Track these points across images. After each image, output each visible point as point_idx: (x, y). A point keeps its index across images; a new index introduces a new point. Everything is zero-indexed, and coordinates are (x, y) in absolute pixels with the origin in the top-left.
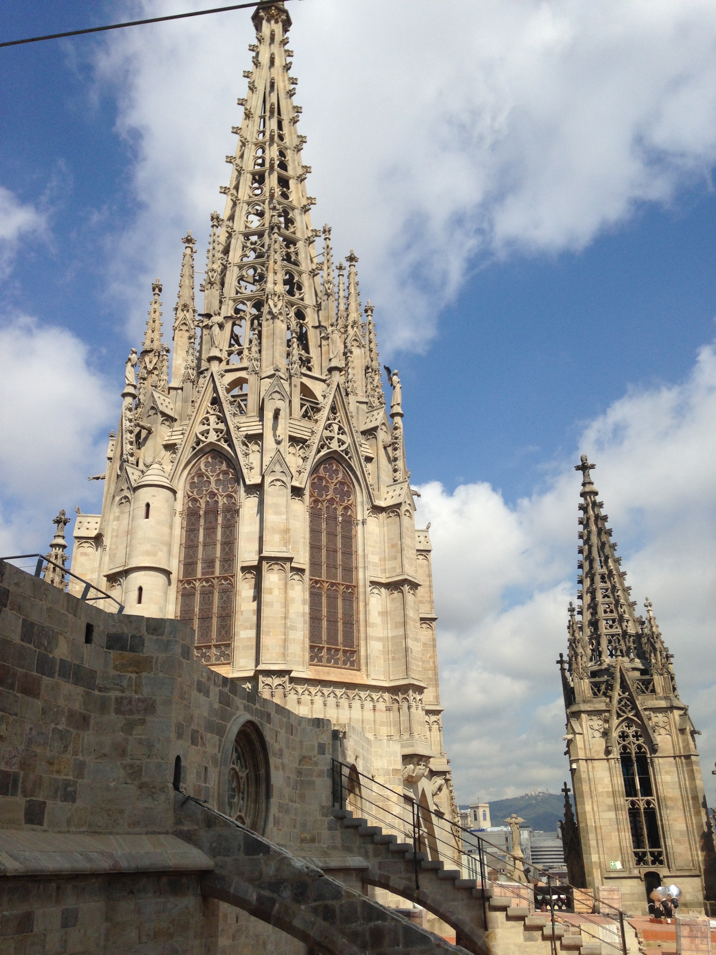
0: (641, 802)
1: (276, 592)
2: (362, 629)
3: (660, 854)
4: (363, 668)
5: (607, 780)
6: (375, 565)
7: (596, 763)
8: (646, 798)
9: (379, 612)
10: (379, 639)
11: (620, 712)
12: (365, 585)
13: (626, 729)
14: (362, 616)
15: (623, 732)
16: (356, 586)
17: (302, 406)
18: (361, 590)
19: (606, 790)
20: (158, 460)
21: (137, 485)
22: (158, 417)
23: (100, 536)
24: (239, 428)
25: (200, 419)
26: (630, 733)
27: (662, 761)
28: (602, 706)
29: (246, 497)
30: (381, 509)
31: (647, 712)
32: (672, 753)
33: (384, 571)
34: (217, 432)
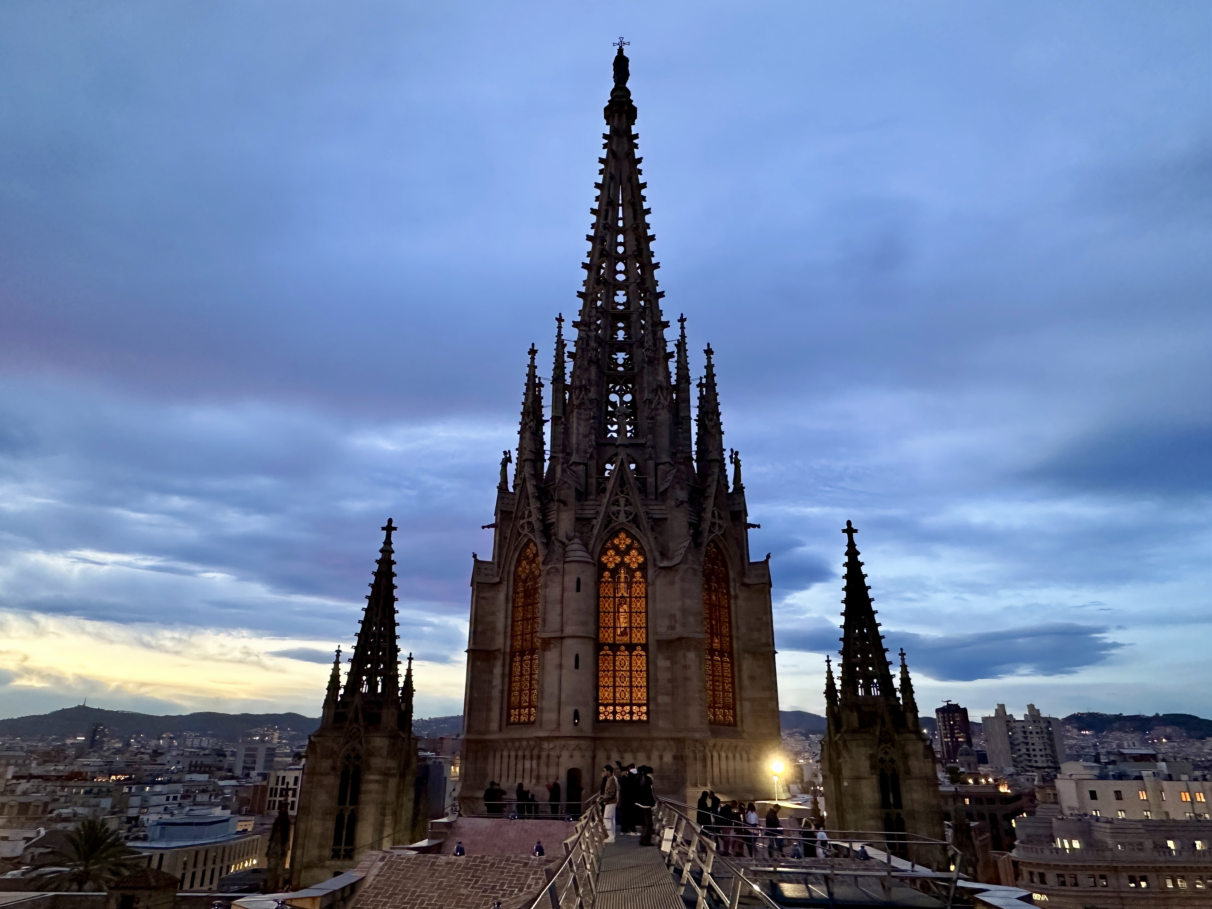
0: (893, 813)
5: (869, 796)
6: (744, 634)
7: (863, 782)
8: (897, 811)
9: (749, 676)
10: (749, 700)
11: (881, 742)
12: (738, 654)
13: (884, 756)
15: (882, 758)
19: (868, 803)
20: (577, 534)
21: (567, 560)
22: (572, 493)
23: (500, 583)
24: (647, 513)
25: (612, 499)
26: (888, 757)
27: (910, 781)
28: (868, 736)
29: (657, 577)
30: (747, 586)
31: (902, 743)
32: (918, 775)
33: (750, 640)
34: (627, 514)
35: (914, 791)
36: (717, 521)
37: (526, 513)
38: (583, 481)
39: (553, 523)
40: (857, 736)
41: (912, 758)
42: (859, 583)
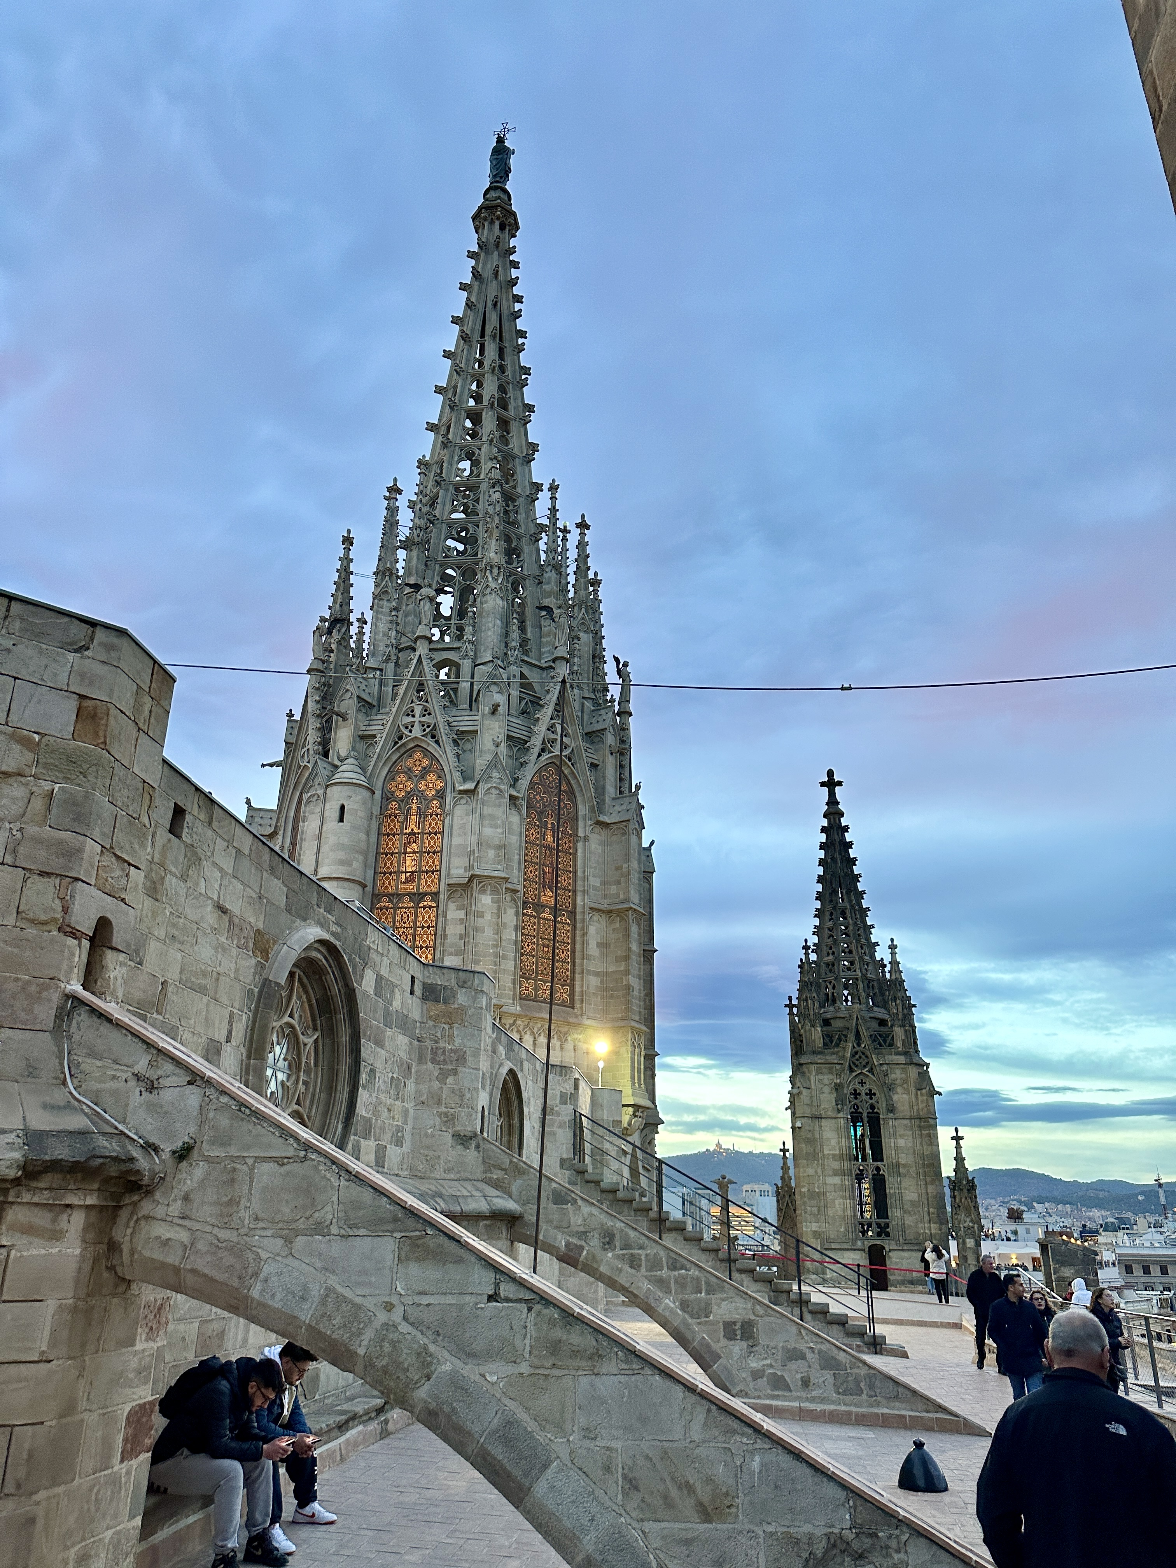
0: (870, 1167)
1: (488, 916)
2: (578, 961)
3: (887, 1225)
4: (577, 1005)
5: (834, 1142)
6: (595, 888)
7: (824, 1122)
8: (876, 1163)
9: (598, 943)
10: (597, 974)
11: (853, 1066)
12: (584, 911)
13: (858, 1086)
14: (579, 947)
15: (855, 1090)
16: (574, 913)
17: (521, 699)
18: (579, 917)
19: (831, 1152)
20: (354, 754)
21: (330, 782)
24: (452, 725)
25: (404, 709)
26: (863, 1090)
27: (897, 1123)
28: (833, 1059)
29: (455, 805)
30: (605, 825)
31: (885, 1068)
32: (908, 1114)
33: (606, 896)
34: (423, 726)
35: (901, 1136)
36: (560, 738)
40: (819, 1059)
41: (899, 1090)
42: (840, 854)
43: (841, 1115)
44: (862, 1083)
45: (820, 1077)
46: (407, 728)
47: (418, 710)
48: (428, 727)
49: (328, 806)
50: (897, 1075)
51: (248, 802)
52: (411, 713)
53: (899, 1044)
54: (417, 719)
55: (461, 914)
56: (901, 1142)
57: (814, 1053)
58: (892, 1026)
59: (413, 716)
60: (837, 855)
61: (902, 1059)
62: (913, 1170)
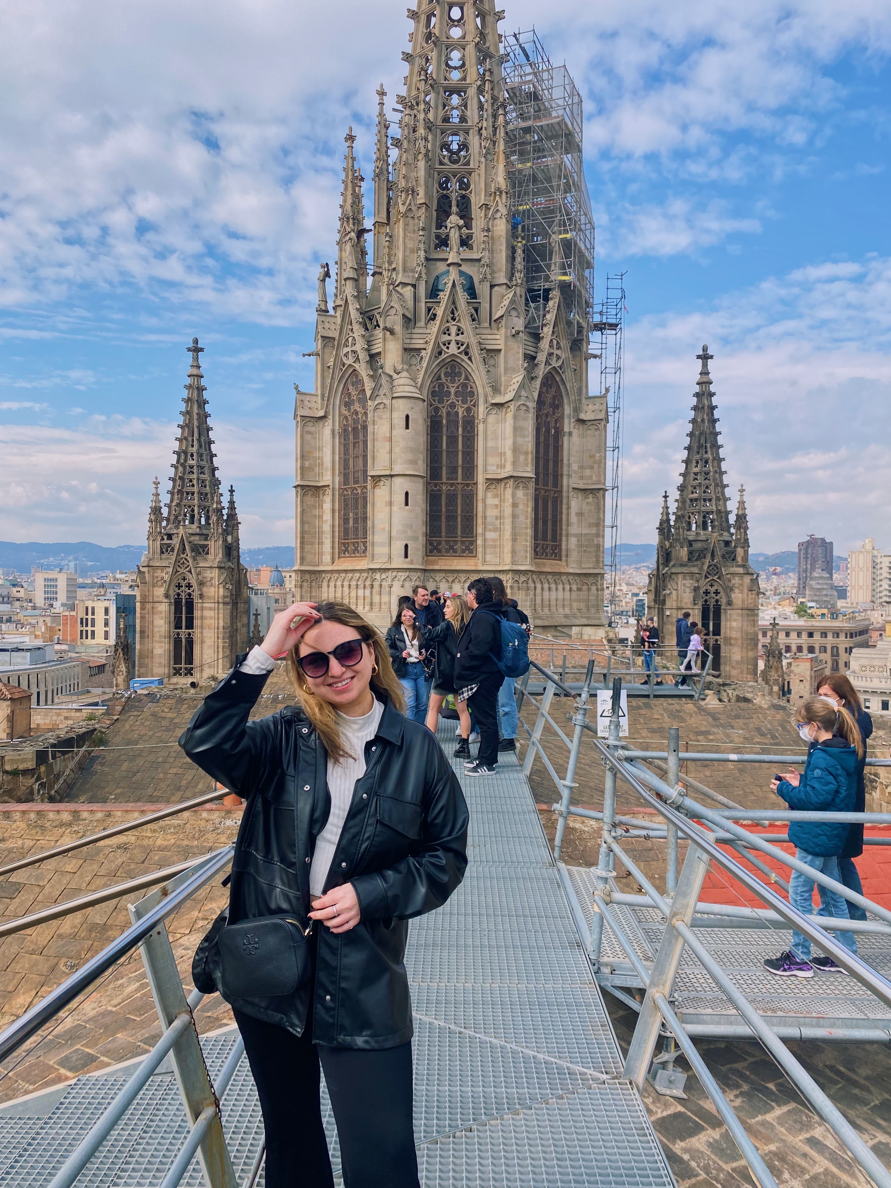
0: (711, 639)
2: (564, 527)
4: (564, 558)
6: (576, 473)
8: (716, 637)
9: (577, 513)
10: (575, 535)
11: (708, 575)
12: (568, 491)
14: (564, 517)
15: (707, 590)
16: (561, 492)
18: (565, 494)
20: (405, 367)
21: (395, 395)
22: (399, 319)
23: (324, 418)
24: (480, 343)
25: (442, 328)
26: (713, 590)
27: (732, 612)
28: (695, 570)
29: (488, 414)
30: (582, 422)
31: (728, 576)
32: (740, 606)
33: (582, 478)
34: (458, 344)
35: (734, 620)
36: (556, 352)
37: (350, 339)
38: (410, 304)
39: (379, 353)
40: (685, 570)
41: (736, 591)
42: (708, 415)
43: (696, 607)
44: (712, 586)
45: (684, 582)
46: (445, 345)
47: (453, 330)
48: (462, 345)
49: (395, 415)
50: (736, 581)
51: (296, 388)
52: (447, 332)
53: (739, 559)
54: (453, 337)
55: (496, 501)
56: (734, 624)
57: (682, 565)
58: (735, 547)
59: (449, 335)
60: (705, 417)
61: (741, 570)
62: (740, 642)
